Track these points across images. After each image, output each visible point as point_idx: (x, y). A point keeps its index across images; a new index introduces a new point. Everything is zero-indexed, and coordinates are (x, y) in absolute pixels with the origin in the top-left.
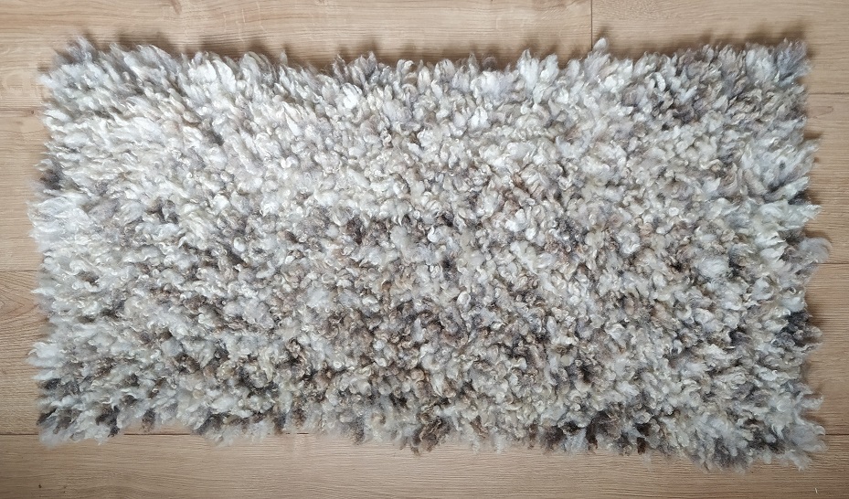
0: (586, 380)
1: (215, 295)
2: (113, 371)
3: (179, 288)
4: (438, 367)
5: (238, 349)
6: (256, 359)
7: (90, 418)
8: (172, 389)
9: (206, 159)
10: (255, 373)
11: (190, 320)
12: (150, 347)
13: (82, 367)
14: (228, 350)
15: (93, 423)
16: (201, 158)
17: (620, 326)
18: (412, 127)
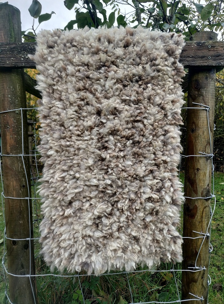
0: (156, 60)
1: (128, 203)
2: (158, 239)
3: (126, 216)
4: (152, 118)
5: (148, 193)
6: (151, 187)
7: (174, 246)
8: (164, 217)
9: (77, 208)
10: (156, 187)
11: (138, 212)
12: (149, 226)
13: (157, 250)
14: (148, 197)
15: (176, 245)
16: (77, 210)
17: (135, 47)
18: (63, 130)
